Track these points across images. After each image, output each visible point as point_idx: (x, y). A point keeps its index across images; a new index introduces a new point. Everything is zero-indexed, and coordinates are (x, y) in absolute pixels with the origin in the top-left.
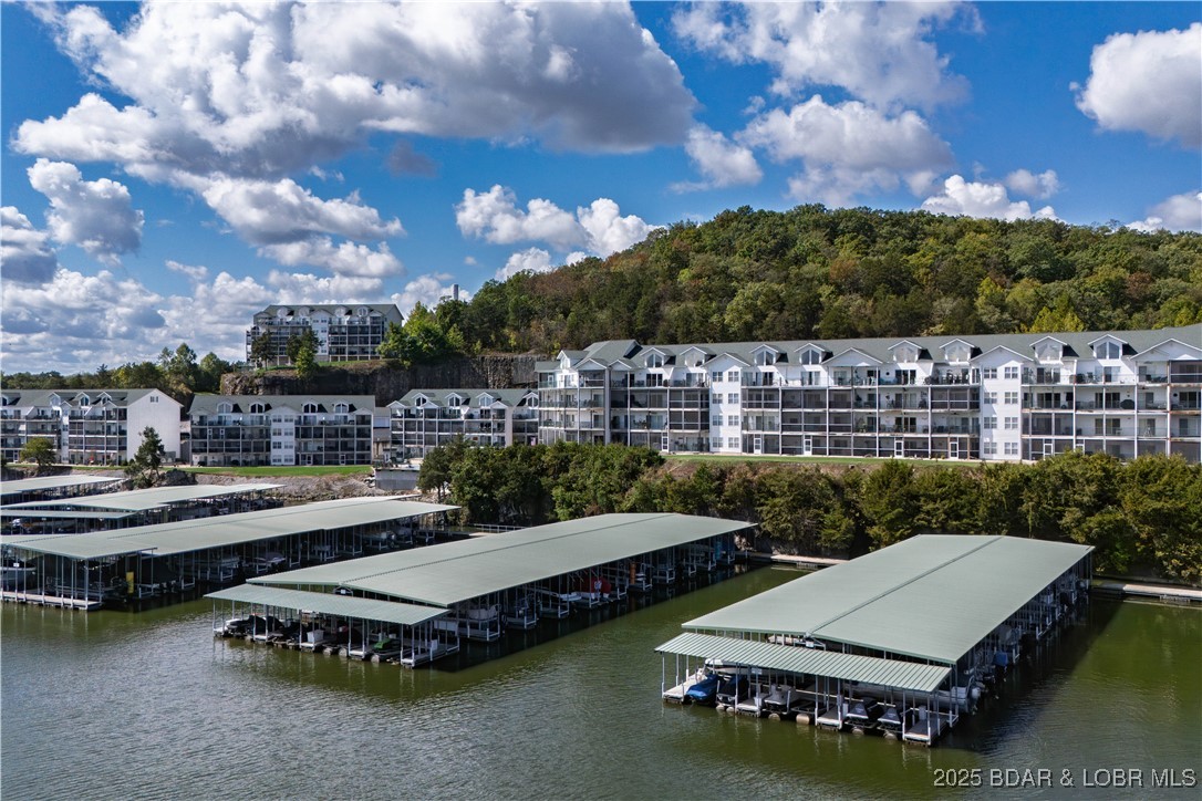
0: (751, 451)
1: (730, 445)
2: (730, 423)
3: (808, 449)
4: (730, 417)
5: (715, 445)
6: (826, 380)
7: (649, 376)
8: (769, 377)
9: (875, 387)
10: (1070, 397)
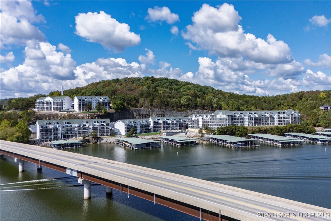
0: (250, 125)
3: (257, 125)
4: (247, 121)
5: (245, 125)
7: (235, 116)
9: (264, 117)
10: (282, 118)
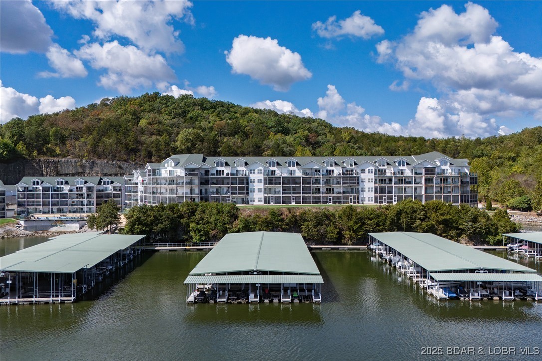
0: (269, 203)
1: (258, 201)
2: (258, 192)
3: (294, 202)
4: (258, 189)
5: (251, 201)
6: (298, 173)
7: (217, 171)
8: (273, 172)
9: (321, 176)
10: (390, 180)
